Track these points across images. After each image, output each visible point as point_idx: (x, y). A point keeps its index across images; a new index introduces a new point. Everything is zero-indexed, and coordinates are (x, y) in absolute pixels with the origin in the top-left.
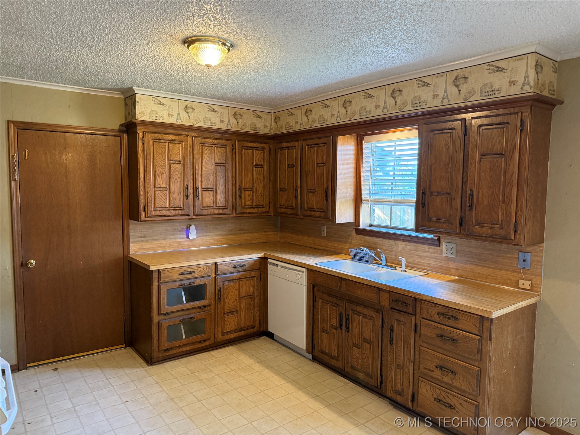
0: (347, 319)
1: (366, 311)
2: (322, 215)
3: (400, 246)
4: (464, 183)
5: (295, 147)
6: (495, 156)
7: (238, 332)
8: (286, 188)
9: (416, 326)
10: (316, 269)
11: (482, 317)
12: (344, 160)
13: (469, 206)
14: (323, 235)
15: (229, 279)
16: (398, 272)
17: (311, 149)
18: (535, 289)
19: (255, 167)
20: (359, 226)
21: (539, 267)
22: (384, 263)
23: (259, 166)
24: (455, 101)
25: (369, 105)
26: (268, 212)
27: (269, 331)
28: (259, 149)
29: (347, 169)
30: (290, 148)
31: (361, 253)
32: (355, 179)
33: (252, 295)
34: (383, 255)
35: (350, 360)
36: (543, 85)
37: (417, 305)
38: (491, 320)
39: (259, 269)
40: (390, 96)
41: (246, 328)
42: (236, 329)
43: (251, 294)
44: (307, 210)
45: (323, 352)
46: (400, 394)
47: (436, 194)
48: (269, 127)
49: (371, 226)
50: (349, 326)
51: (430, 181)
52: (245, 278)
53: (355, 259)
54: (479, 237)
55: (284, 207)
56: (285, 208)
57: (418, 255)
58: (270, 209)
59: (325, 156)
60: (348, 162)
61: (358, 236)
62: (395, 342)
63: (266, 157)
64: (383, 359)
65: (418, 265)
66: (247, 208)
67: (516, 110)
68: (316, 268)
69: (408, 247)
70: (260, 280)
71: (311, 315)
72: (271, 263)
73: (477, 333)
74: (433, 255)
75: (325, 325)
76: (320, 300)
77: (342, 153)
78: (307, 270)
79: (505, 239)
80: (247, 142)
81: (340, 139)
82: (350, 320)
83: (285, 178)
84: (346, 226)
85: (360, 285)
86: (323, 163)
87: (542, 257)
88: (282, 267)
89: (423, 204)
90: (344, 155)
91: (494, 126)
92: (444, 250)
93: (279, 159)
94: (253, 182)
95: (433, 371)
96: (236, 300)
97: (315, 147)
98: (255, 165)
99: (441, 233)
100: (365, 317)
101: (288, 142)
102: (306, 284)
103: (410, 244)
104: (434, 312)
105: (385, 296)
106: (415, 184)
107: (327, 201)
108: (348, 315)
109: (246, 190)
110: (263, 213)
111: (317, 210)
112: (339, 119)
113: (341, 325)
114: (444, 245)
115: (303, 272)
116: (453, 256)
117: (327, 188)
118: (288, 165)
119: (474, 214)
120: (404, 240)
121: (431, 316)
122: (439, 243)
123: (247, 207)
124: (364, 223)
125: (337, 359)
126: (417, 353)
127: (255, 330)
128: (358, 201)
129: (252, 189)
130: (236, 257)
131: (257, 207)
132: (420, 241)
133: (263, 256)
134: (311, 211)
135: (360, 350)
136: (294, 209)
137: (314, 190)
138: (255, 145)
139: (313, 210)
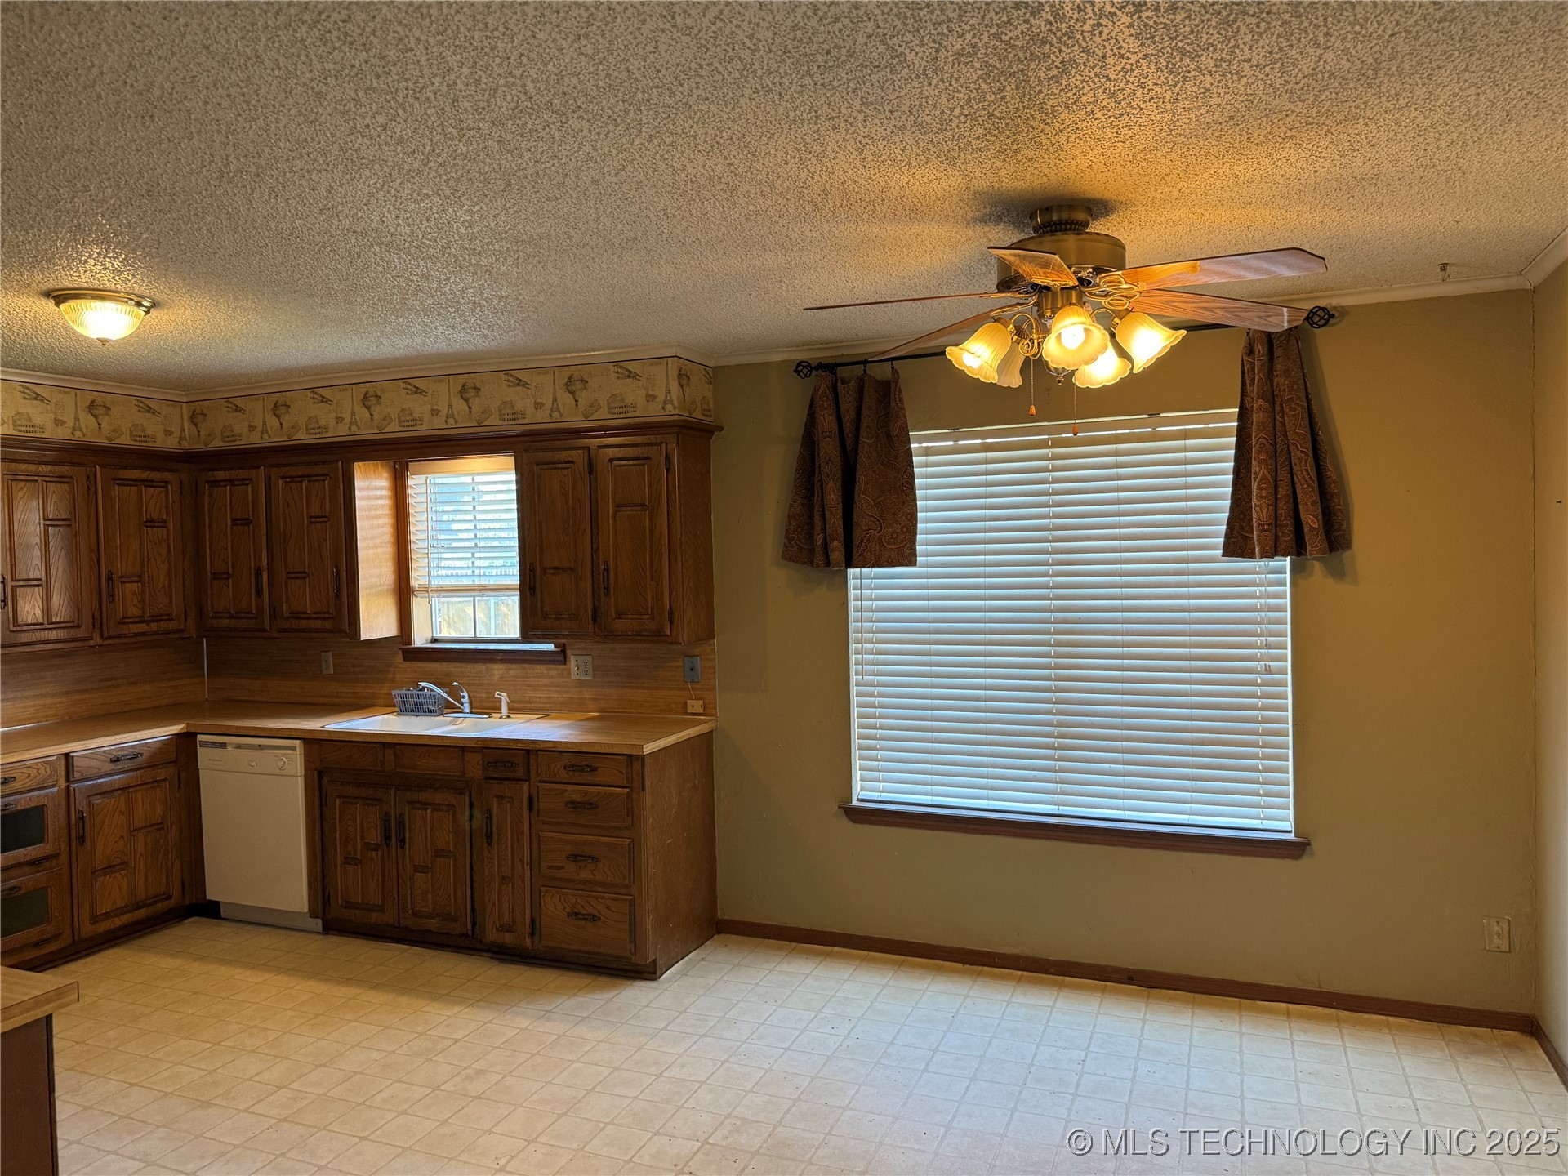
0: (401, 823)
1: (438, 798)
2: (328, 625)
3: (496, 672)
4: (595, 550)
5: (251, 479)
6: (636, 508)
7: (130, 912)
8: (230, 572)
9: (530, 799)
10: (325, 737)
11: (630, 756)
12: (370, 510)
13: (605, 588)
14: (325, 672)
15: (102, 790)
16: (495, 720)
17: (293, 485)
18: (708, 711)
19: (147, 527)
20: (410, 643)
21: (712, 676)
22: (467, 708)
23: (156, 524)
24: (571, 417)
25: (419, 408)
26: (182, 631)
27: (209, 901)
28: (154, 484)
29: (379, 526)
30: (236, 483)
31: (418, 696)
32: (396, 548)
33: (158, 824)
34: (466, 694)
35: (409, 901)
36: (693, 403)
37: (531, 762)
38: (641, 758)
39: (175, 762)
40: (459, 397)
41: (149, 901)
42: (126, 906)
43: (160, 821)
44: (288, 618)
45: (349, 905)
46: (509, 931)
47: (553, 571)
48: (177, 433)
49: (435, 640)
50: (404, 835)
51: (541, 549)
52: (141, 785)
53: (407, 710)
54: (622, 637)
55: (227, 615)
56: (228, 618)
57: (530, 686)
58: (188, 622)
59: (327, 501)
60: (378, 512)
61: (408, 664)
62: (495, 838)
63: (173, 502)
64: (475, 878)
65: (530, 702)
66: (131, 623)
67: (659, 438)
68: (327, 735)
69: (512, 672)
70: (179, 787)
71: (318, 837)
72: (205, 744)
73: (625, 783)
74: (555, 680)
75: (350, 848)
76: (337, 800)
77: (364, 493)
78: (304, 744)
79: (657, 636)
80: (125, 468)
81: (360, 467)
82: (407, 823)
83: (227, 549)
84: (381, 647)
85: (424, 749)
86: (325, 516)
87: (715, 659)
88: (239, 746)
89: (533, 589)
90: (369, 498)
91: (631, 462)
92: (574, 669)
93: (206, 506)
94: (142, 562)
95: (563, 867)
96: (122, 837)
97: (301, 482)
98: (147, 521)
99: (565, 636)
100: (436, 810)
101: (231, 469)
102: (303, 773)
103: (514, 666)
104: (559, 766)
105: (474, 760)
106: (515, 553)
107: (338, 595)
108: (402, 815)
109: (125, 580)
110: (169, 633)
111: (315, 616)
112: (354, 428)
113: (387, 838)
114: (572, 661)
115: (293, 748)
116: (588, 678)
117: (336, 567)
118: (234, 521)
119: (612, 601)
120: (503, 661)
121: (555, 775)
122: (565, 658)
123: (129, 620)
124: (420, 639)
125: (381, 908)
126: (535, 845)
127: (172, 902)
128: (403, 592)
129: (140, 576)
130: (117, 737)
131: (155, 619)
132: (532, 658)
133: (185, 730)
134: (299, 618)
135: (429, 875)
136: (256, 618)
137: (305, 572)
138: (145, 475)
139: (305, 616)
